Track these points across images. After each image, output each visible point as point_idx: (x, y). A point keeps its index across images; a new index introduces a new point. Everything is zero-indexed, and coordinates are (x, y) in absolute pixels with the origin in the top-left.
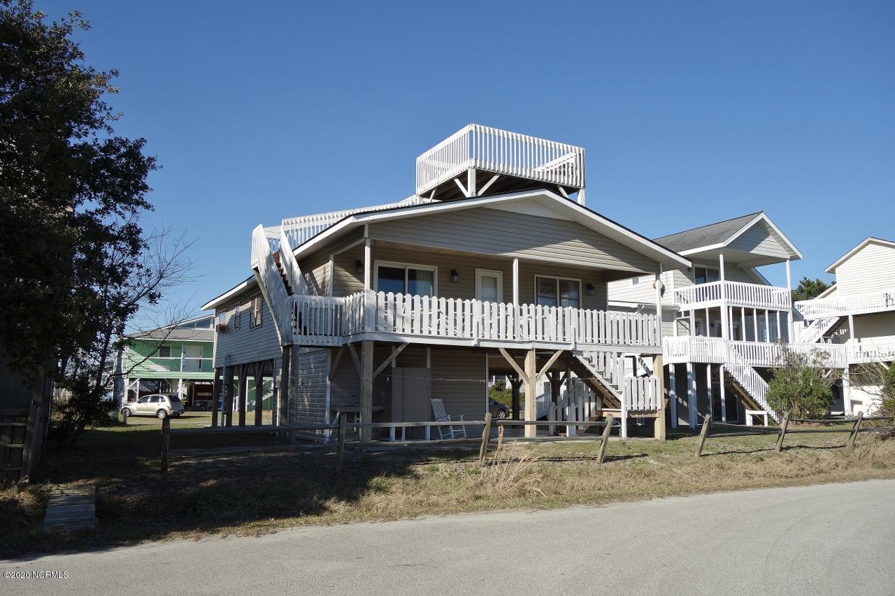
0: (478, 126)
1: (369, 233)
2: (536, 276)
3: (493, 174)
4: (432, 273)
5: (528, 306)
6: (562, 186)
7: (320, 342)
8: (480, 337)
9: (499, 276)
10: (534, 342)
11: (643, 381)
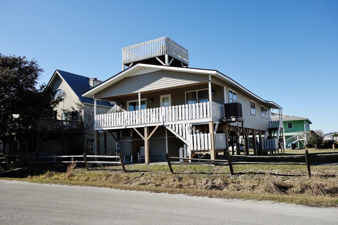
2: (185, 92)
6: (157, 57)
8: (126, 125)
9: (169, 96)
10: (146, 124)
11: (200, 135)
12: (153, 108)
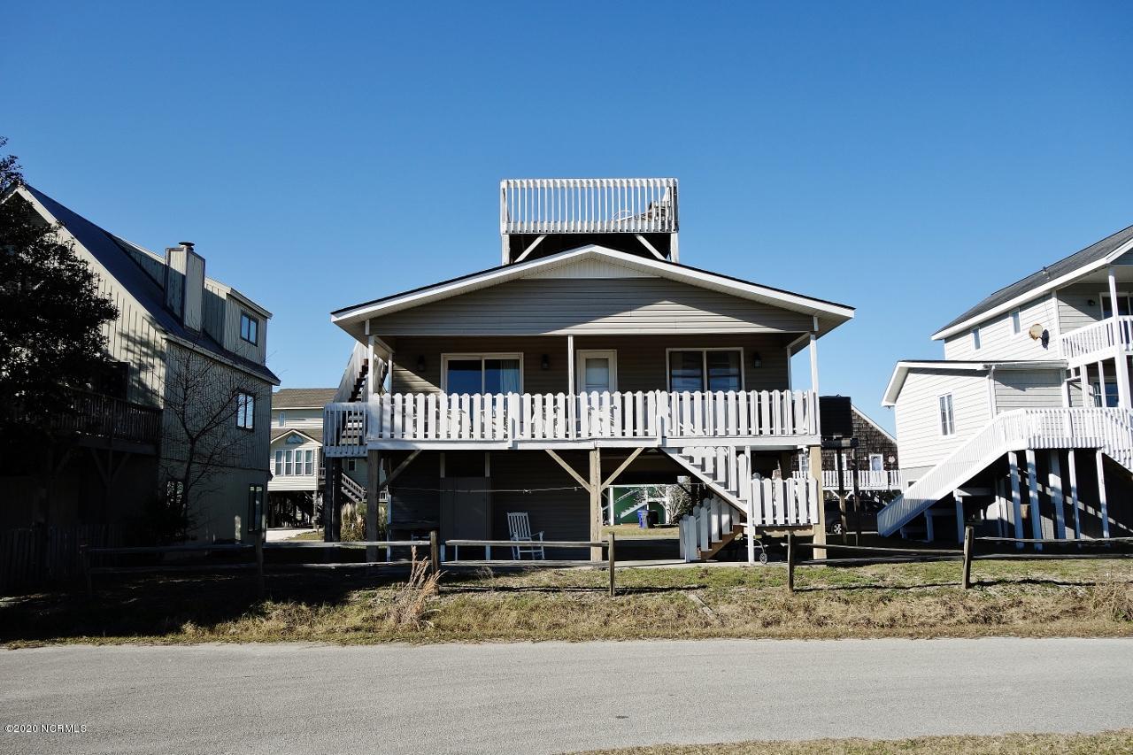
0: (511, 181)
1: (371, 329)
2: (668, 350)
3: (535, 237)
4: (517, 362)
5: (600, 394)
6: (641, 234)
7: (356, 452)
9: (611, 355)
10: (599, 439)
11: (785, 484)
12: (634, 392)
